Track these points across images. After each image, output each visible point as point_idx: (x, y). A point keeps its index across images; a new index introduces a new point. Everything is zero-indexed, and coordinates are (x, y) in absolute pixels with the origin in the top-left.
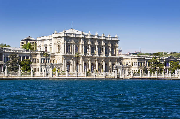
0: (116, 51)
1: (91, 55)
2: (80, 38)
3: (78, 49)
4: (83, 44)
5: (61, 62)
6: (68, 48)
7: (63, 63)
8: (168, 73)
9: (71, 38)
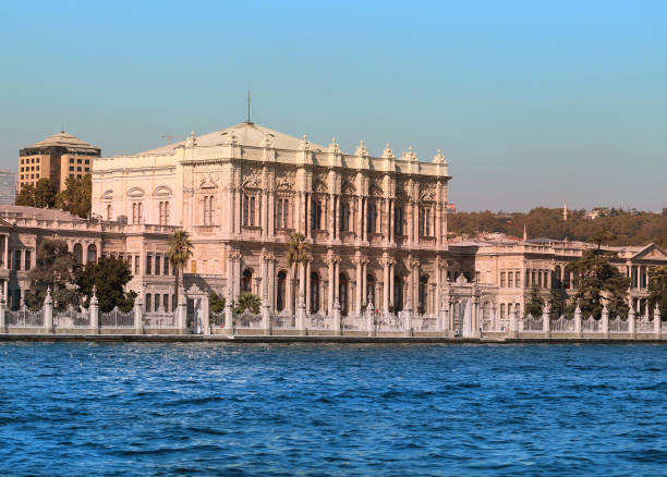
0: (438, 221)
1: (338, 242)
2: (294, 168)
3: (286, 214)
4: (307, 195)
5: (218, 271)
6: (246, 211)
7: (228, 275)
8: (651, 319)
9: (258, 165)
